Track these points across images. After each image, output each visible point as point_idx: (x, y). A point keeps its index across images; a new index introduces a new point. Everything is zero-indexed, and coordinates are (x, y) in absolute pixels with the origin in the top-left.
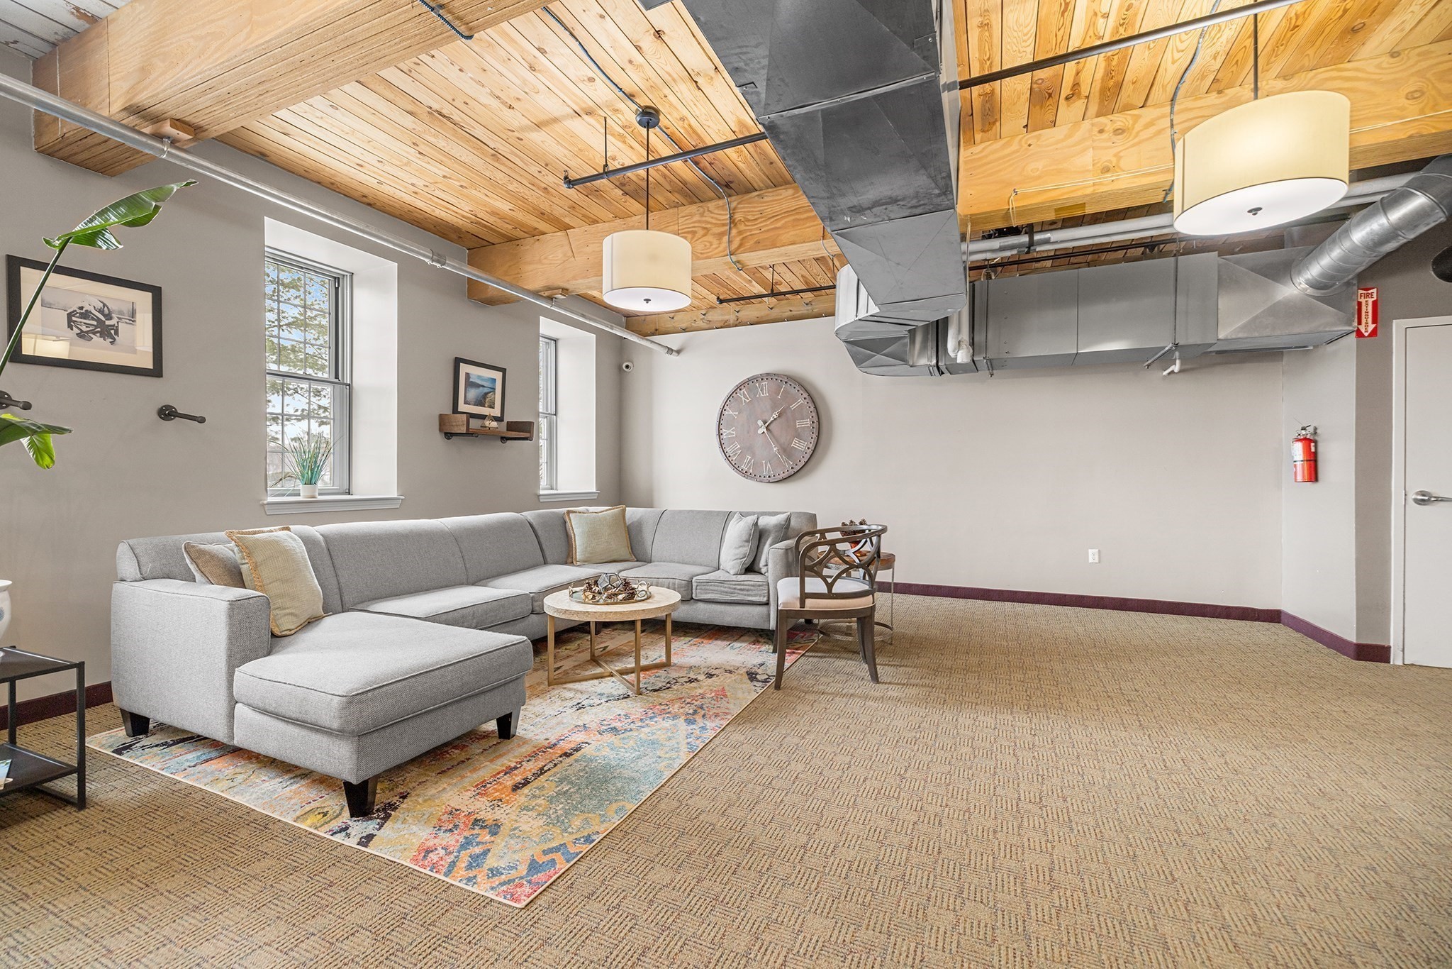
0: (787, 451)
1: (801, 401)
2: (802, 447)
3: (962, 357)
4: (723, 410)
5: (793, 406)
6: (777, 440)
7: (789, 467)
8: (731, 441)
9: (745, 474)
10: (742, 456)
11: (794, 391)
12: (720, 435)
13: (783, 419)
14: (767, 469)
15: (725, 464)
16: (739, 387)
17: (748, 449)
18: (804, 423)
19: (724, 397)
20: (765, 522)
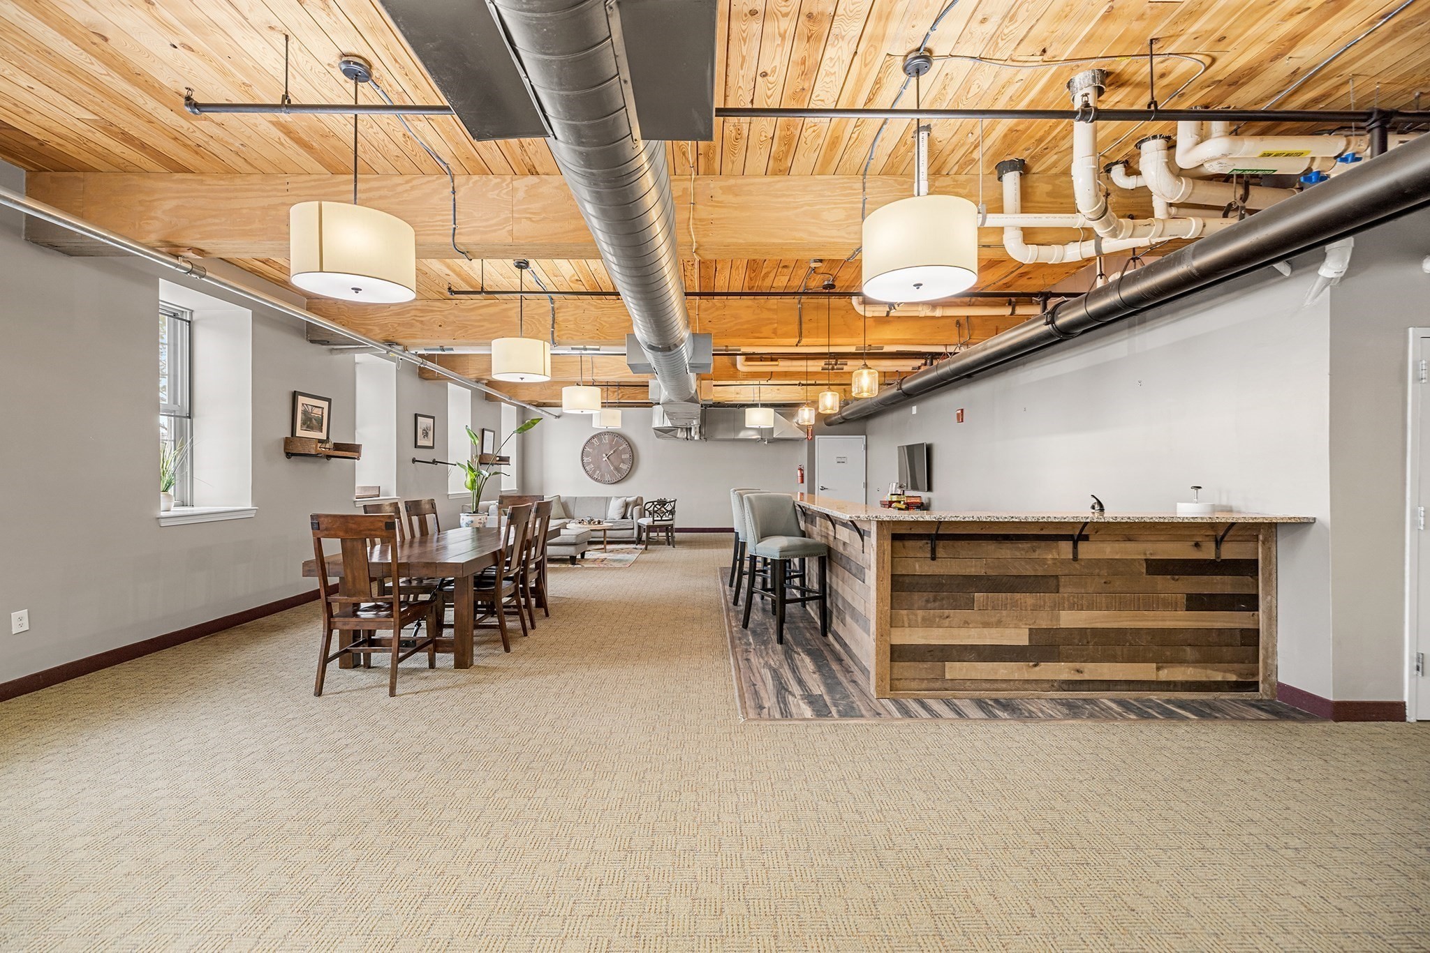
0: (617, 469)
1: (624, 446)
2: (624, 467)
3: (697, 437)
4: (584, 448)
5: (621, 448)
6: (612, 464)
7: (618, 476)
8: (589, 463)
9: (596, 480)
10: (594, 472)
11: (621, 441)
12: (582, 460)
13: (616, 454)
14: (607, 477)
15: (586, 475)
16: (593, 437)
17: (598, 468)
18: (626, 456)
19: (585, 442)
20: (628, 500)
